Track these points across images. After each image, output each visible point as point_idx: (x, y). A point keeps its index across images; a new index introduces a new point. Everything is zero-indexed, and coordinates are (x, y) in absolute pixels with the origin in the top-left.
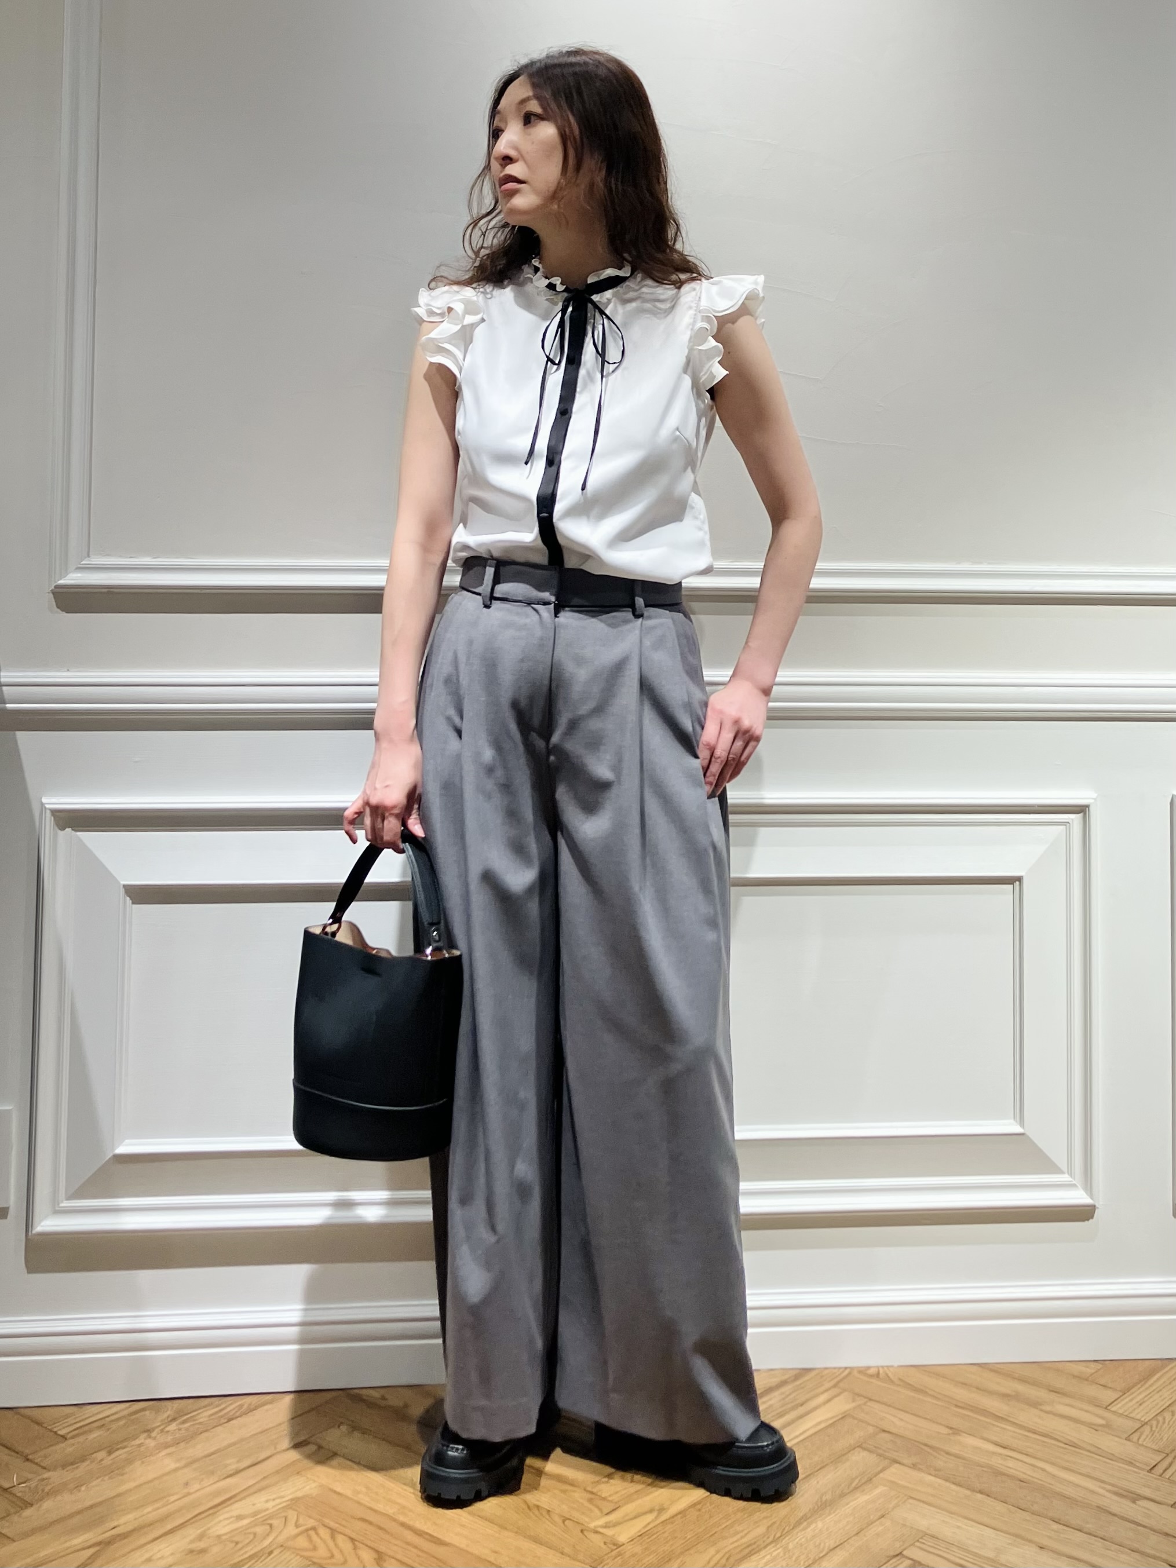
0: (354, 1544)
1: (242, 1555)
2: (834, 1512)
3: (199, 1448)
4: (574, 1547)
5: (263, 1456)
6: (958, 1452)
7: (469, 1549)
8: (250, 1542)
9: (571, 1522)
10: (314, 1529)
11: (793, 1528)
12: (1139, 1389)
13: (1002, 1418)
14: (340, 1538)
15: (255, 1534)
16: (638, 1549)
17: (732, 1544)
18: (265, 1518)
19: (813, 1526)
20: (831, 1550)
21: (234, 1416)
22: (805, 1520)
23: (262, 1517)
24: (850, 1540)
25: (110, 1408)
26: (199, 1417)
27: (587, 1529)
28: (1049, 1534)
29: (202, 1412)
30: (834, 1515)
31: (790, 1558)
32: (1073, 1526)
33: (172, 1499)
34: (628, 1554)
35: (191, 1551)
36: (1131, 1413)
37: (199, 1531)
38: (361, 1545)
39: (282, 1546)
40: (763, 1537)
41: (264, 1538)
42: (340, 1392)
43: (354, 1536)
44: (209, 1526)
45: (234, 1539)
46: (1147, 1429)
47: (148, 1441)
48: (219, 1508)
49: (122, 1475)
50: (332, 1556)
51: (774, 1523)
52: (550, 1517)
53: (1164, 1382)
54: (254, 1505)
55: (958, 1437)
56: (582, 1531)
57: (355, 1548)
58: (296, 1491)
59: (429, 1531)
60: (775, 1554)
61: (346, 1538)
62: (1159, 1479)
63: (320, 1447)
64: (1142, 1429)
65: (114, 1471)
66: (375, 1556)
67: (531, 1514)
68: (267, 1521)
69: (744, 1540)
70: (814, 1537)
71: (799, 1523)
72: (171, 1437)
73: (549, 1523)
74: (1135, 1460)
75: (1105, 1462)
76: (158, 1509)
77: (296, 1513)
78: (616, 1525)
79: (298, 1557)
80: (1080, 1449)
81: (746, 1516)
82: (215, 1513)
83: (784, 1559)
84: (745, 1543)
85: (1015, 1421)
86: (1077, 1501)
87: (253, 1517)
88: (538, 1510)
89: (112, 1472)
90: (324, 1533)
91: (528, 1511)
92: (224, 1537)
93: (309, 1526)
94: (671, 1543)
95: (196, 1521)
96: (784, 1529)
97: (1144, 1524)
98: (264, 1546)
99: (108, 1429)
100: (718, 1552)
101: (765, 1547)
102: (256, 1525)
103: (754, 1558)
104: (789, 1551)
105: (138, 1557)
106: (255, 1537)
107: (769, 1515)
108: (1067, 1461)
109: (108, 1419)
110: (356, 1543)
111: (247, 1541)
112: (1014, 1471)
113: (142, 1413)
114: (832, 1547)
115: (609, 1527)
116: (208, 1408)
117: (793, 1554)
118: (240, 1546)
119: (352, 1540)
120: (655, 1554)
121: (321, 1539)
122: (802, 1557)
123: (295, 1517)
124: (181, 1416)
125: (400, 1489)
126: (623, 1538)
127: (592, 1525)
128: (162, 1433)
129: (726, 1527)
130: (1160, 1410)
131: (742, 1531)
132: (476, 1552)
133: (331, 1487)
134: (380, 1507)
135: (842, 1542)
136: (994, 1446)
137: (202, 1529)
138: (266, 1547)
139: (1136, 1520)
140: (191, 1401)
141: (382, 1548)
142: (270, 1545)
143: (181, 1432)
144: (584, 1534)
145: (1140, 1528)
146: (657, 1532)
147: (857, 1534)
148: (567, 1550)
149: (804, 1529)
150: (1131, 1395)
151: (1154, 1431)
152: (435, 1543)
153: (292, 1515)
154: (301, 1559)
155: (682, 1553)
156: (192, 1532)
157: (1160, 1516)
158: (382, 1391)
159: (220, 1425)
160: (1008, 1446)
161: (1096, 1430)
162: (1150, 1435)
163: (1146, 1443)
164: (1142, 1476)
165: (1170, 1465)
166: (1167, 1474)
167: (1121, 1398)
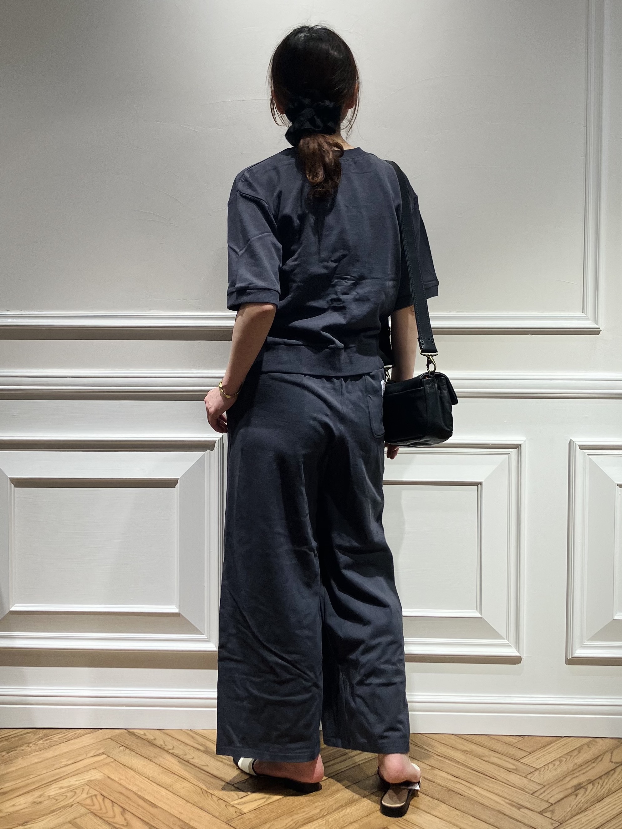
0: (113, 804)
1: (58, 806)
2: (358, 804)
3: (50, 753)
4: (220, 813)
5: (80, 758)
6: (431, 778)
7: (168, 811)
8: (65, 799)
9: (221, 800)
10: (95, 795)
11: (334, 811)
13: (459, 762)
14: (106, 800)
15: (66, 796)
16: (252, 816)
17: (300, 817)
19: (344, 811)
20: (350, 824)
21: (71, 739)
22: (341, 808)
23: (72, 788)
24: (362, 819)
25: (13, 731)
26: (53, 738)
27: (229, 805)
28: (468, 823)
29: (55, 736)
30: (356, 806)
31: (328, 825)
32: (482, 820)
33: (32, 776)
34: (246, 818)
35: (34, 802)
37: (40, 793)
38: (116, 804)
39: (78, 803)
40: (318, 814)
41: (70, 799)
42: (125, 730)
43: (114, 800)
45: (57, 798)
47: (26, 748)
48: (53, 782)
49: (11, 763)
50: (101, 809)
51: (324, 808)
52: (212, 798)
53: (554, 749)
54: (70, 782)
55: (433, 771)
56: (226, 806)
57: (113, 806)
58: (91, 777)
59: (150, 800)
60: (321, 823)
61: (110, 801)
62: (536, 798)
63: (108, 756)
64: (533, 772)
65: (9, 761)
66: (121, 810)
67: (202, 795)
68: (74, 791)
69: (307, 815)
70: (343, 816)
71: (337, 809)
72: (39, 747)
73: (211, 801)
74: (524, 787)
75: (508, 788)
76: (25, 781)
77: (88, 787)
78: (244, 803)
79: (85, 808)
80: (496, 780)
81: (311, 804)
82: (51, 784)
83: (325, 826)
84: (306, 817)
85: (466, 764)
86: (488, 807)
87: (68, 788)
88: (207, 793)
89: (7, 762)
90: (100, 798)
91: (202, 793)
92: (51, 797)
93: (93, 794)
94: (269, 815)
95: (41, 788)
96: (329, 811)
97: (521, 821)
98: (69, 802)
99: (10, 741)
100: (292, 820)
101: (317, 819)
102: (68, 792)
103: (310, 824)
104: (328, 822)
105: (9, 804)
107: (323, 803)
108: (488, 786)
109: (11, 736)
110: (114, 804)
111: (62, 799)
112: (458, 790)
113: (27, 735)
114: (352, 821)
115: (240, 805)
116: (58, 734)
117: (330, 824)
118: (57, 802)
119: (112, 801)
120: (259, 819)
121: (98, 800)
122: (336, 825)
123: (88, 789)
124: (45, 737)
125: (142, 779)
126: (245, 810)
127: (232, 803)
128: (34, 745)
129: (300, 808)
131: (308, 811)
132: (172, 813)
133: (109, 776)
134: (130, 787)
135: (357, 819)
136: (451, 776)
137: (43, 792)
138: (70, 803)
139: (517, 819)
140: (52, 730)
141: (126, 807)
142: (72, 802)
143: (44, 745)
144: (226, 807)
145: (519, 823)
146: (264, 809)
147: (367, 816)
148: (217, 814)
149: (340, 812)
150: (533, 755)
152: (152, 806)
153: (87, 788)
154: (86, 809)
155: (274, 819)
156: (37, 793)
157: (531, 817)
158: (144, 731)
159: (63, 743)
160: (459, 777)
161: (509, 771)
162: (538, 776)
163: (534, 780)
164: (527, 796)
165: (544, 792)
166: (541, 797)
167: (527, 756)
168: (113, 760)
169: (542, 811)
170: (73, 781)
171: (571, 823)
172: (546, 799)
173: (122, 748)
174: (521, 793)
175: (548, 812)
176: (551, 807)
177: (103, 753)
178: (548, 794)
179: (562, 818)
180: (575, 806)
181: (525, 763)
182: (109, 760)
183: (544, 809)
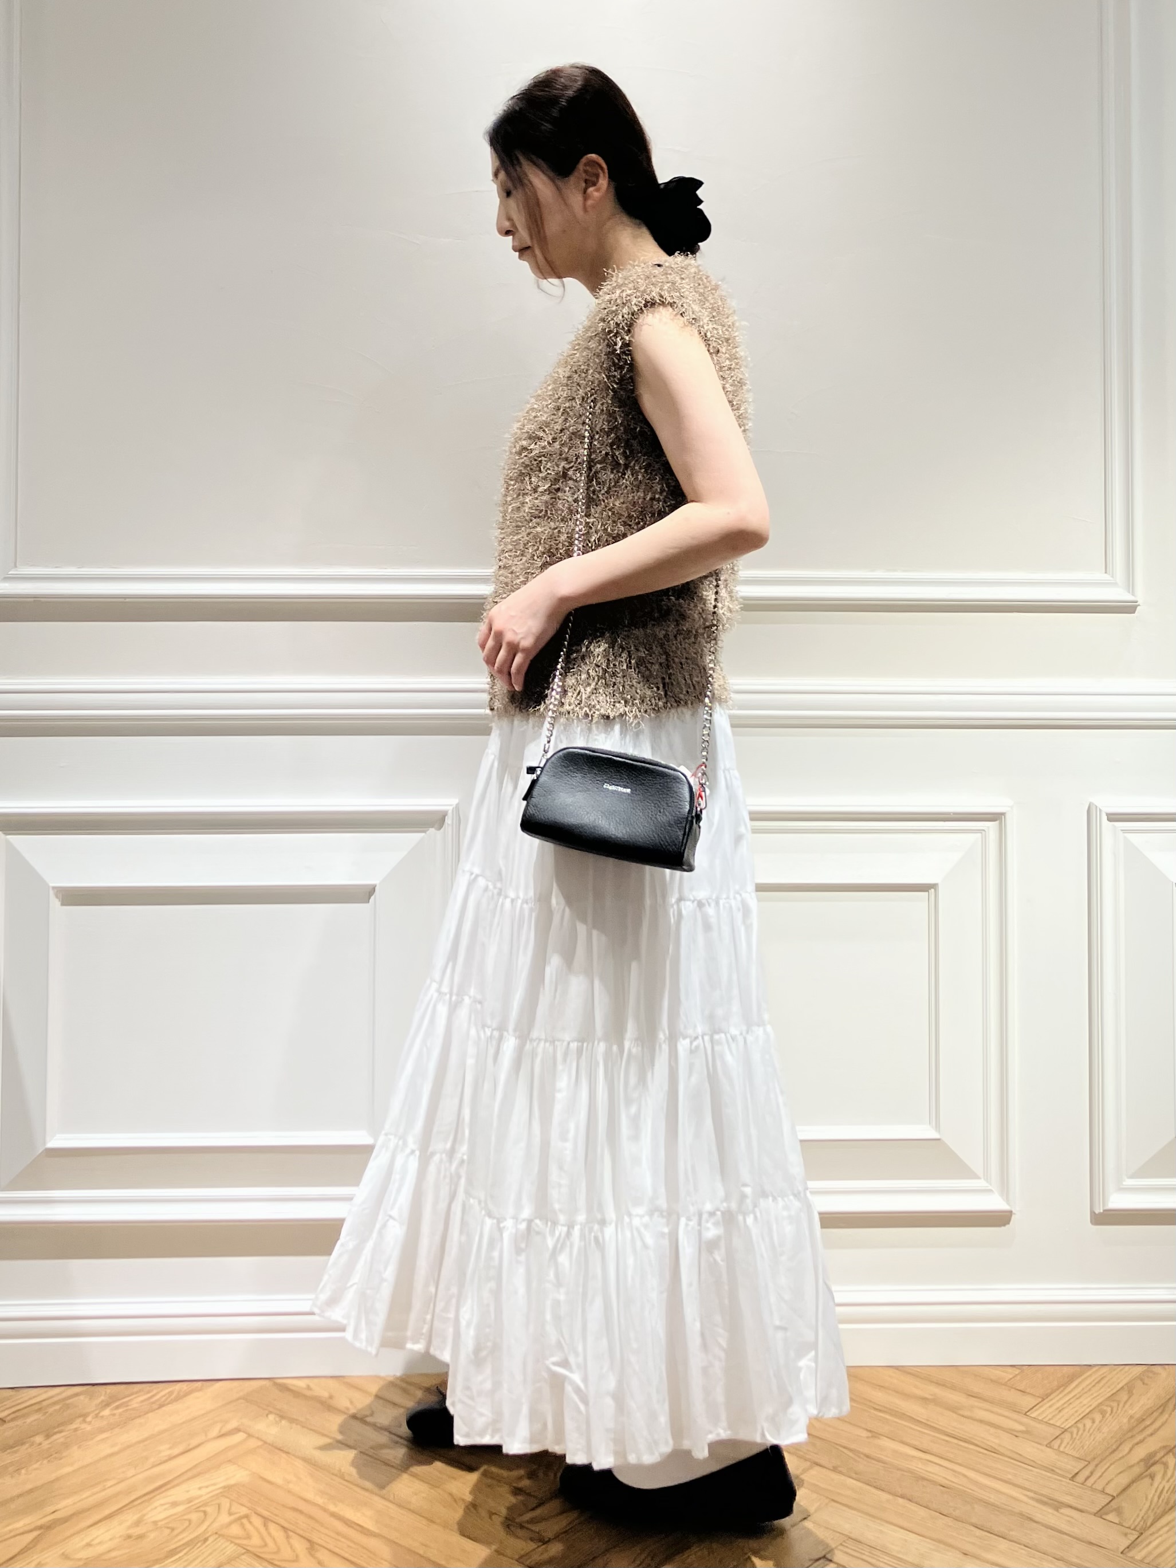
0: (285, 1532)
1: (180, 1540)
5: (194, 1442)
8: (187, 1527)
9: (497, 1516)
10: (247, 1516)
12: (1058, 1395)
13: (918, 1420)
14: (271, 1526)
15: (190, 1521)
16: (563, 1545)
18: (199, 1505)
21: (165, 1403)
25: (45, 1392)
26: (129, 1404)
27: (514, 1524)
28: (972, 1541)
29: (133, 1399)
34: (554, 1550)
35: (129, 1536)
36: (1049, 1420)
37: (136, 1517)
38: (292, 1533)
39: (216, 1533)
41: (199, 1526)
42: (268, 1381)
43: (285, 1525)
44: (144, 1512)
45: (170, 1525)
46: (1067, 1437)
47: (83, 1426)
48: (157, 1492)
49: (61, 1459)
50: (265, 1545)
53: (1083, 1389)
54: (188, 1491)
55: (876, 1440)
56: (508, 1526)
57: (287, 1537)
61: (278, 1527)
62: (1080, 1488)
63: (250, 1435)
64: (1060, 1437)
67: (456, 1506)
68: (202, 1509)
72: (106, 1422)
73: (477, 1518)
74: (1054, 1467)
75: (1023, 1469)
76: (98, 1492)
77: (228, 1500)
79: (233, 1544)
80: (998, 1454)
82: (151, 1498)
85: (933, 1424)
87: (188, 1503)
88: (464, 1502)
89: (51, 1455)
90: (256, 1521)
92: (160, 1524)
93: (242, 1514)
95: (136, 1505)
98: (199, 1533)
102: (191, 1512)
105: (79, 1541)
106: (190, 1524)
108: (988, 1467)
109: (44, 1403)
110: (289, 1532)
111: (183, 1527)
112: (934, 1476)
113: (77, 1398)
116: (139, 1395)
118: (176, 1532)
119: (284, 1528)
121: (254, 1526)
123: (228, 1504)
124: (114, 1402)
125: (329, 1479)
128: (97, 1418)
130: (1080, 1417)
133: (262, 1475)
134: (310, 1497)
137: (140, 1514)
139: (1058, 1528)
140: (125, 1386)
141: (314, 1538)
142: (204, 1532)
143: (114, 1417)
144: (509, 1529)
150: (1048, 1402)
151: (1075, 1439)
152: (364, 1534)
153: (225, 1503)
154: (235, 1547)
156: (130, 1517)
157: (1083, 1524)
158: (305, 1383)
160: (928, 1450)
161: (1016, 1436)
162: (1071, 1443)
163: (1066, 1450)
164: (1063, 1483)
165: (1092, 1473)
166: (1089, 1483)
167: (1040, 1404)
168: (260, 1443)
169: (1101, 1510)
170: (194, 1489)
171: (1159, 1530)
172: (1100, 1488)
173: (271, 1417)
174: (1050, 1477)
175: (1112, 1511)
176: (1113, 1502)
177: (237, 1430)
178: (1101, 1476)
179: (1139, 1523)
180: (1156, 1498)
181: (1040, 1418)
182: (253, 1443)
183: (1103, 1507)
